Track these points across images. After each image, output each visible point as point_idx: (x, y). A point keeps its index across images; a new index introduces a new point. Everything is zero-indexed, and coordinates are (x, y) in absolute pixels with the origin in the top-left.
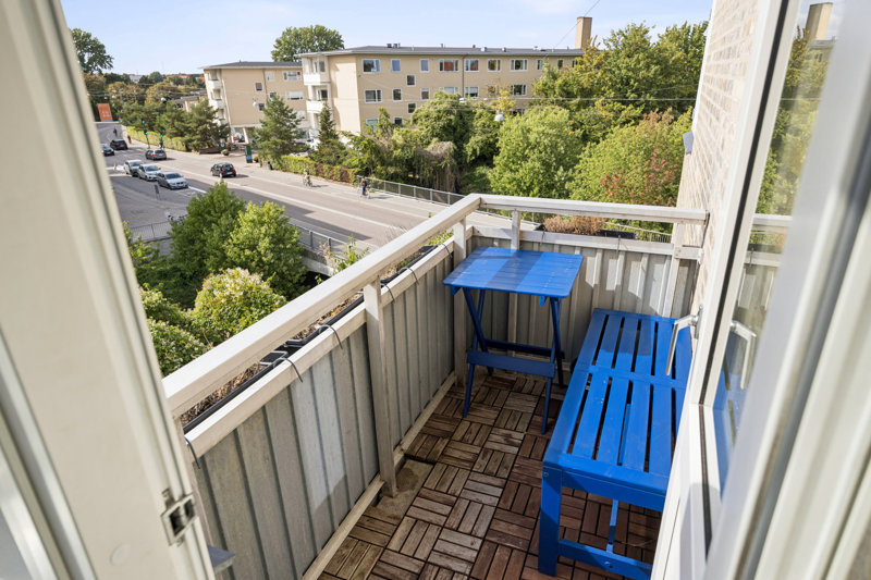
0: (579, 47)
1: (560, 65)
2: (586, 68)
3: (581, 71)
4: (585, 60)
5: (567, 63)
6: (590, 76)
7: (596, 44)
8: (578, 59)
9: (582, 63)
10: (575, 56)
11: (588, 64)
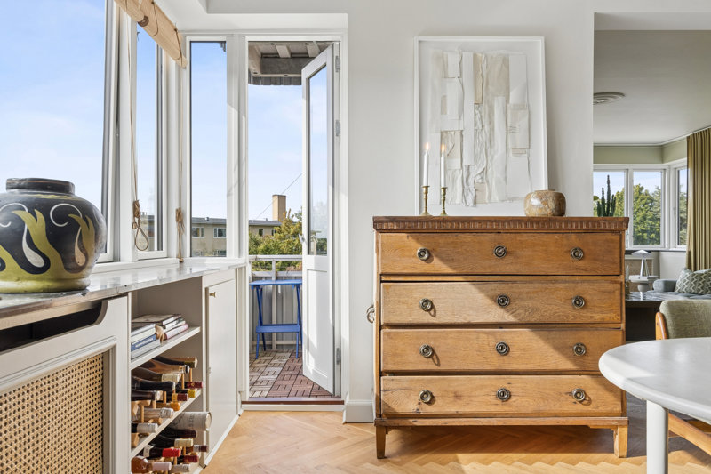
0: (277, 219)
1: (261, 233)
2: (284, 236)
3: (280, 239)
4: (283, 229)
5: (266, 232)
6: (289, 243)
7: (291, 215)
8: (277, 228)
9: (280, 232)
10: (272, 227)
11: (286, 233)
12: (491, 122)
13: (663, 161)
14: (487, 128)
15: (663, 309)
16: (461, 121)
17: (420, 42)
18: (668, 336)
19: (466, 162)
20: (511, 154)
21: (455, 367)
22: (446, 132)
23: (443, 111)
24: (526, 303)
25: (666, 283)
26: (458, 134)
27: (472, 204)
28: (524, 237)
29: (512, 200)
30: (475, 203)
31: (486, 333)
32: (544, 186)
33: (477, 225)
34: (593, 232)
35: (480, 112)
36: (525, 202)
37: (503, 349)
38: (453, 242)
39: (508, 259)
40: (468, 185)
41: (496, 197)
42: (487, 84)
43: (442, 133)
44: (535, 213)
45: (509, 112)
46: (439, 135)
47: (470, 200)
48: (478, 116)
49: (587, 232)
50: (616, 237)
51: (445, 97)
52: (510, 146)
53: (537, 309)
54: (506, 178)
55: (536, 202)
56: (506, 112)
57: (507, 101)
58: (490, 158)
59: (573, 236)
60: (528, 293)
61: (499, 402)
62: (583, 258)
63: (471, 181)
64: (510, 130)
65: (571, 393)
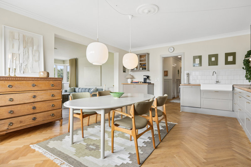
12: (28, 53)
13: (64, 64)
14: (27, 54)
15: (71, 95)
16: (19, 51)
17: (4, 27)
18: (72, 100)
19: (21, 62)
20: (34, 61)
21: (20, 115)
22: (14, 53)
23: (13, 47)
24: (40, 97)
25: (65, 91)
26: (18, 55)
27: (23, 73)
28: (40, 82)
29: (34, 72)
30: (24, 73)
31: (29, 105)
32: (43, 70)
33: (27, 79)
34: (56, 80)
35: (25, 50)
36: (39, 73)
37: (34, 108)
38: (20, 83)
39: (36, 87)
40: (21, 68)
41: (30, 71)
42: (27, 43)
43: (13, 54)
44: (42, 76)
45: (33, 51)
46: (12, 54)
47: (22, 72)
48: (24, 51)
49: (54, 81)
50: (60, 82)
51: (14, 44)
52: (34, 59)
53: (43, 98)
54: (33, 67)
55: (42, 74)
56: (32, 52)
57: (33, 48)
58: (28, 62)
59: (52, 81)
60: (41, 94)
61: (33, 121)
62: (54, 86)
63: (22, 67)
64: (34, 56)
65: (51, 115)
